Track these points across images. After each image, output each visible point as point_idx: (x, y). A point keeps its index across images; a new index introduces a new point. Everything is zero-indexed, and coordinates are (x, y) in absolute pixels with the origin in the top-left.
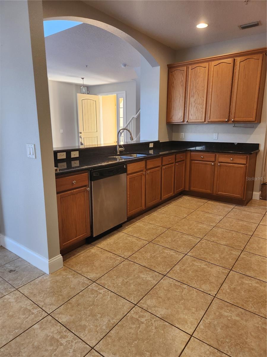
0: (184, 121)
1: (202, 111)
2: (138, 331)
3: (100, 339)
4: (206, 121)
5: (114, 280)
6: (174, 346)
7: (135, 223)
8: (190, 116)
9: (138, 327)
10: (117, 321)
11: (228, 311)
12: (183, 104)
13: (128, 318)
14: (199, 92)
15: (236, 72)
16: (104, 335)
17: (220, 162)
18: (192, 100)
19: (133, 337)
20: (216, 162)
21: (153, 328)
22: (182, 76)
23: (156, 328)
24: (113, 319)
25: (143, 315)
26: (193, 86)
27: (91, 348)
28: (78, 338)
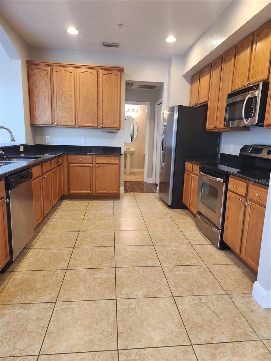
0: (52, 124)
1: (72, 115)
2: (139, 315)
3: (116, 340)
4: (76, 125)
5: (74, 291)
6: (170, 309)
7: (39, 236)
8: (59, 119)
9: (135, 312)
10: (115, 319)
11: (176, 271)
12: (50, 105)
13: (121, 311)
14: (66, 96)
15: (100, 83)
16: (116, 335)
17: (97, 164)
18: (59, 103)
19: (139, 322)
20: (94, 163)
21: (146, 307)
22: (45, 76)
23: (148, 306)
24: (109, 319)
25: (130, 303)
26: (59, 88)
27: (117, 351)
28: (95, 352)
